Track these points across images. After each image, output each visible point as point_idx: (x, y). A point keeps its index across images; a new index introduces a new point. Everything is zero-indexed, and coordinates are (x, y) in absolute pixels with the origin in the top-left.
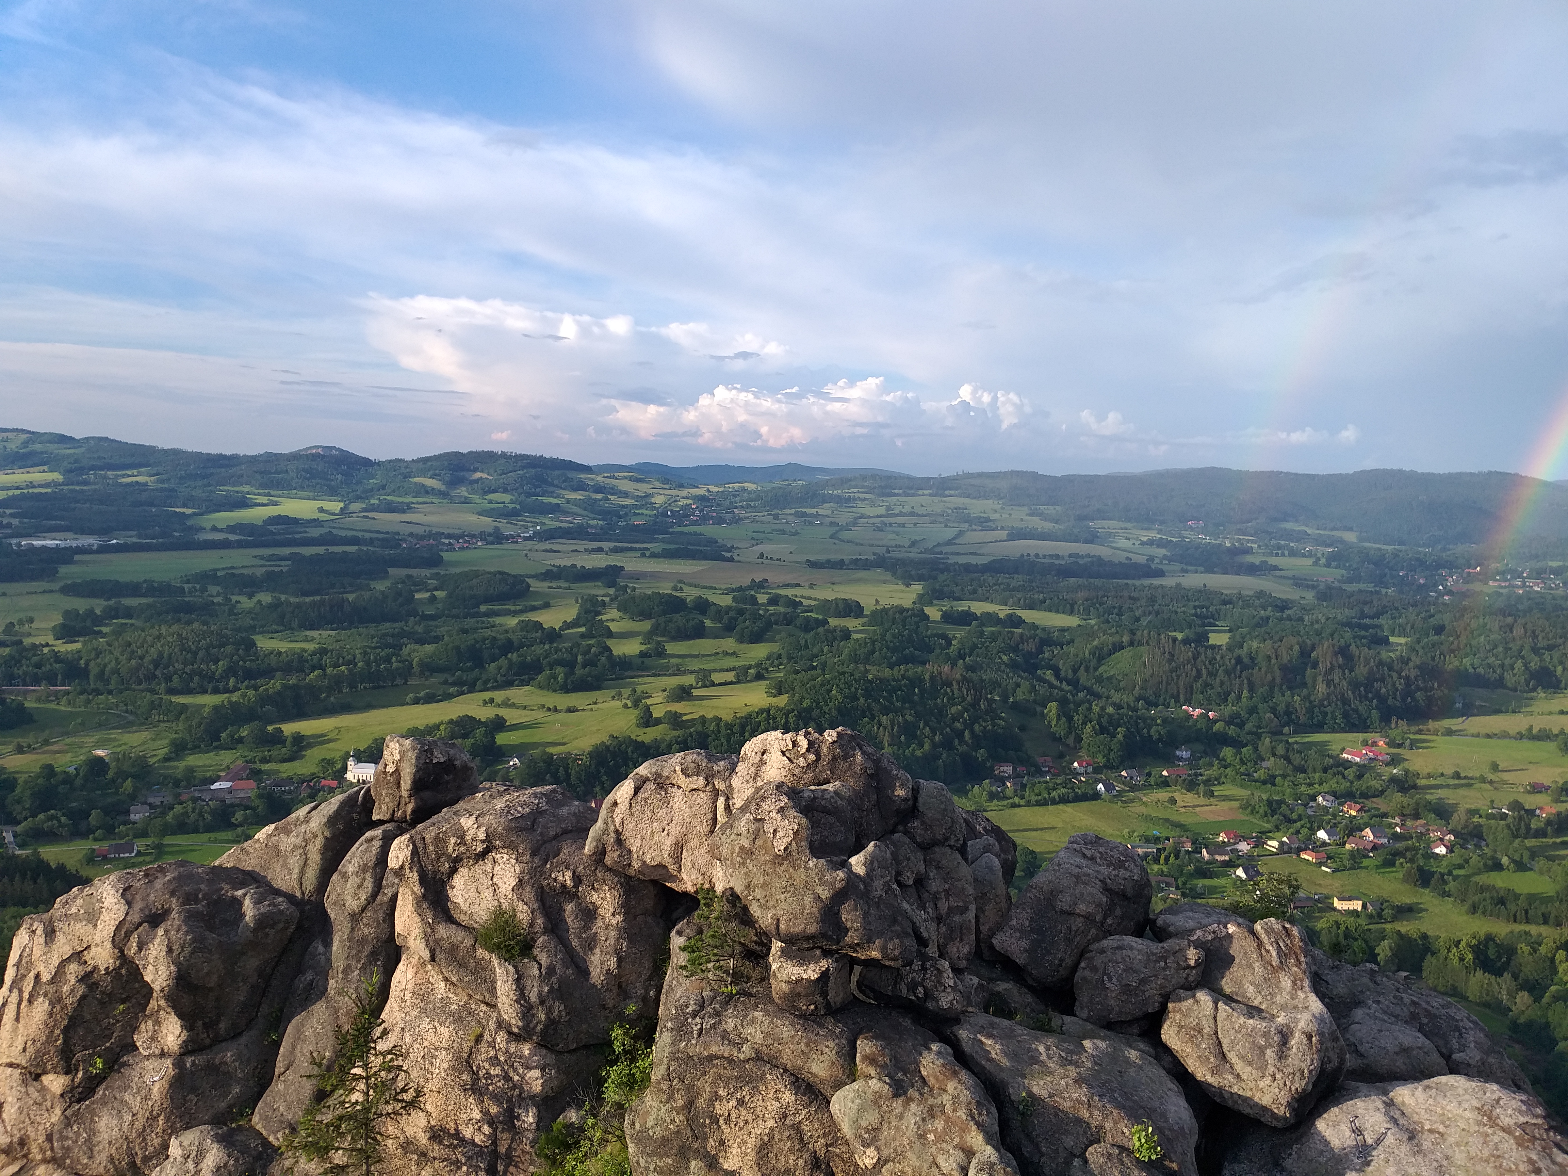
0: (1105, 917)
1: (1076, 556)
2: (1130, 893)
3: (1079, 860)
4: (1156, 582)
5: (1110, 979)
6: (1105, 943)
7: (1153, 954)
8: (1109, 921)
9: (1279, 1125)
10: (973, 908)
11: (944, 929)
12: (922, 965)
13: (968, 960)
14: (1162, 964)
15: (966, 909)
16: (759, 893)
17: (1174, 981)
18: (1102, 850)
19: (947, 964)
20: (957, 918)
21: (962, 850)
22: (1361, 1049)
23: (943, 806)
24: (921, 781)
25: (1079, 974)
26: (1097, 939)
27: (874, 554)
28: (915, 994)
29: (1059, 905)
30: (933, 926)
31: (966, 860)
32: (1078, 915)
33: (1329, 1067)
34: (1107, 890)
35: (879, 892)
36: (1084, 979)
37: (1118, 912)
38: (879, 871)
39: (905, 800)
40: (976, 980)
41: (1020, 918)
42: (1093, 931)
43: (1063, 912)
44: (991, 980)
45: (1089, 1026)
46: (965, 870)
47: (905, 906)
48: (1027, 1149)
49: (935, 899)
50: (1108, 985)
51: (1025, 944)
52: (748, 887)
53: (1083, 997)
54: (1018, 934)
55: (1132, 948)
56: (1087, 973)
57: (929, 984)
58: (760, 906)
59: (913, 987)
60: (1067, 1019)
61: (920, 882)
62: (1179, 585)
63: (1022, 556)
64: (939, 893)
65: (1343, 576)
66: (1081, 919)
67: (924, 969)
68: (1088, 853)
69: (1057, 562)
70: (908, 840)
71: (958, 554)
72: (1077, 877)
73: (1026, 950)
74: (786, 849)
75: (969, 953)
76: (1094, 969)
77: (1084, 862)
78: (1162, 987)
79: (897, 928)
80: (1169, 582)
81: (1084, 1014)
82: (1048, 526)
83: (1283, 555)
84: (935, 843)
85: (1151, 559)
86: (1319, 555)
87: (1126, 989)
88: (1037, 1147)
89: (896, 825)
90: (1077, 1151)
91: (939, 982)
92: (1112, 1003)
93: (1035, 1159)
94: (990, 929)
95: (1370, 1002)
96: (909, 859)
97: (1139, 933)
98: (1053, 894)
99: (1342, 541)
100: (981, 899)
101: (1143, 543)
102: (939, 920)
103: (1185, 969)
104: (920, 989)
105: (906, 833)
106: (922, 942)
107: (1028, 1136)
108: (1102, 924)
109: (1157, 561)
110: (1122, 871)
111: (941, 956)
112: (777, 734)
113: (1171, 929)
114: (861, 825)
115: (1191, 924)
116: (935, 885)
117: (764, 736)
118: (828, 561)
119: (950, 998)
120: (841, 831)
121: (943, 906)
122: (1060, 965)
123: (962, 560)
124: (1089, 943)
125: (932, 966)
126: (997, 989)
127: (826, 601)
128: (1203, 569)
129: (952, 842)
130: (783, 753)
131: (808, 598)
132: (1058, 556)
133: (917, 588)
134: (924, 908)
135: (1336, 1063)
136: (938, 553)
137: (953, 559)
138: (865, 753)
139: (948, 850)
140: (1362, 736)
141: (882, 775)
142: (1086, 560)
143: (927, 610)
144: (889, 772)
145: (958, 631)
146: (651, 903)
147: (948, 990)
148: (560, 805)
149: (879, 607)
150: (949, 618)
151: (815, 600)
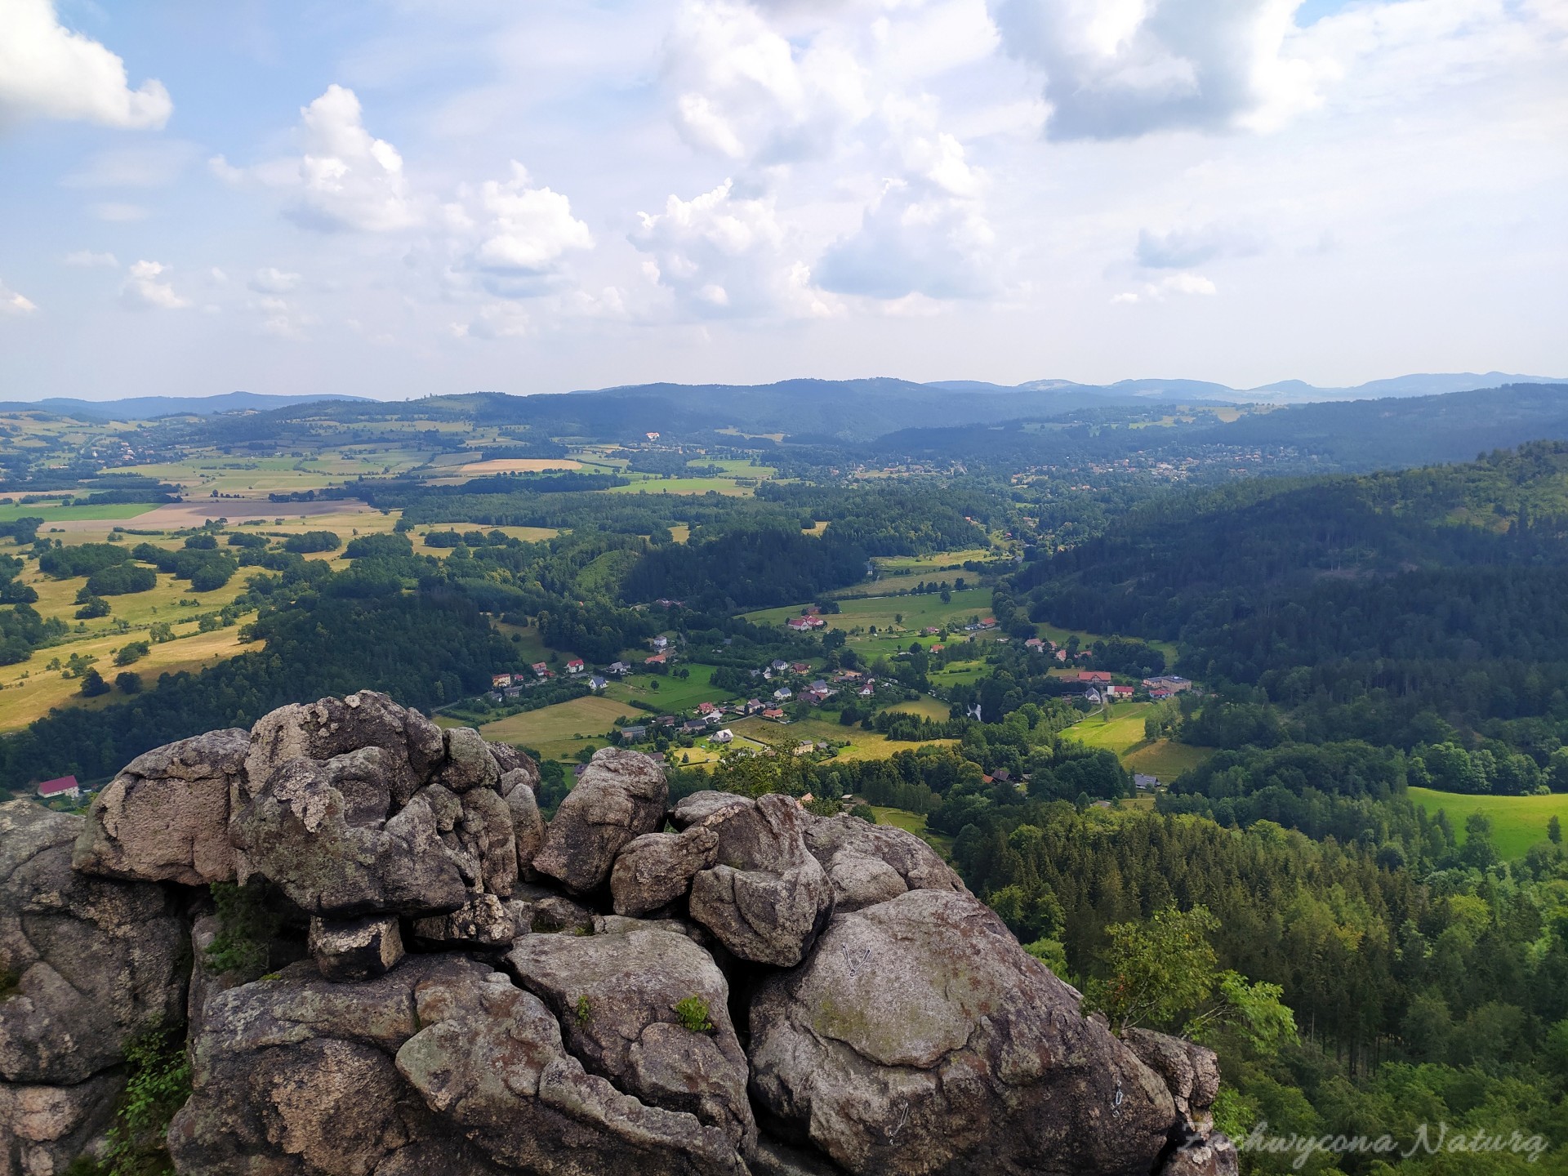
0: (632, 821)
2: (650, 794)
3: (606, 774)
5: (642, 874)
6: (634, 843)
7: (677, 844)
8: (635, 823)
9: (790, 965)
10: (512, 838)
11: (487, 863)
12: (472, 904)
13: (512, 887)
14: (685, 851)
15: (505, 842)
16: (292, 875)
18: (623, 761)
19: (495, 898)
20: (499, 851)
21: (497, 787)
24: (452, 730)
25: (614, 876)
26: (626, 841)
28: (467, 933)
29: (591, 819)
30: (476, 864)
31: (501, 795)
32: (609, 824)
33: (823, 907)
34: (631, 796)
35: (423, 847)
36: (619, 879)
37: (642, 813)
38: (420, 827)
39: (438, 751)
40: (522, 904)
41: (556, 837)
42: (622, 835)
43: (595, 824)
44: (537, 899)
45: (628, 920)
46: (502, 805)
47: (449, 852)
48: (588, 1049)
49: (476, 837)
50: (641, 880)
51: (563, 860)
52: (280, 871)
53: (621, 896)
54: (556, 853)
55: (657, 843)
56: (621, 874)
57: (480, 921)
58: (298, 887)
59: (464, 927)
60: (608, 918)
61: (460, 825)
62: (642, 492)
64: (479, 832)
65: (775, 473)
66: (612, 827)
67: (473, 907)
68: (612, 766)
70: (443, 789)
71: (435, 477)
72: (604, 790)
73: (565, 865)
74: (319, 825)
75: (513, 880)
76: (628, 868)
77: (610, 775)
79: (445, 877)
81: (623, 910)
84: (472, 786)
85: (616, 469)
86: (755, 457)
87: (657, 880)
88: (597, 1043)
89: (430, 776)
90: (633, 1036)
91: (489, 916)
92: (646, 895)
93: (597, 1055)
94: (530, 853)
96: (446, 807)
97: (660, 828)
98: (584, 809)
99: (772, 442)
100: (519, 826)
102: (482, 856)
103: (703, 851)
104: (472, 927)
105: (441, 782)
106: (469, 882)
107: (589, 1036)
108: (630, 826)
110: (642, 777)
111: (487, 890)
112: (294, 707)
113: (688, 818)
114: (395, 783)
115: (703, 812)
116: (475, 824)
117: (278, 711)
119: (501, 928)
120: (375, 795)
121: (484, 842)
122: (597, 872)
124: (620, 846)
125: (481, 902)
126: (542, 906)
127: (297, 536)
128: (661, 476)
129: (487, 782)
130: (301, 726)
131: (276, 535)
132: (532, 473)
133: (396, 515)
134: (466, 850)
135: (827, 903)
136: (414, 478)
137: (430, 483)
138: (390, 712)
139: (484, 790)
140: (801, 607)
141: (411, 731)
142: (559, 475)
143: (410, 535)
144: (417, 727)
145: (444, 553)
146: (162, 904)
147: (500, 921)
148: (31, 820)
149: (357, 537)
150: (433, 540)
151: (284, 535)
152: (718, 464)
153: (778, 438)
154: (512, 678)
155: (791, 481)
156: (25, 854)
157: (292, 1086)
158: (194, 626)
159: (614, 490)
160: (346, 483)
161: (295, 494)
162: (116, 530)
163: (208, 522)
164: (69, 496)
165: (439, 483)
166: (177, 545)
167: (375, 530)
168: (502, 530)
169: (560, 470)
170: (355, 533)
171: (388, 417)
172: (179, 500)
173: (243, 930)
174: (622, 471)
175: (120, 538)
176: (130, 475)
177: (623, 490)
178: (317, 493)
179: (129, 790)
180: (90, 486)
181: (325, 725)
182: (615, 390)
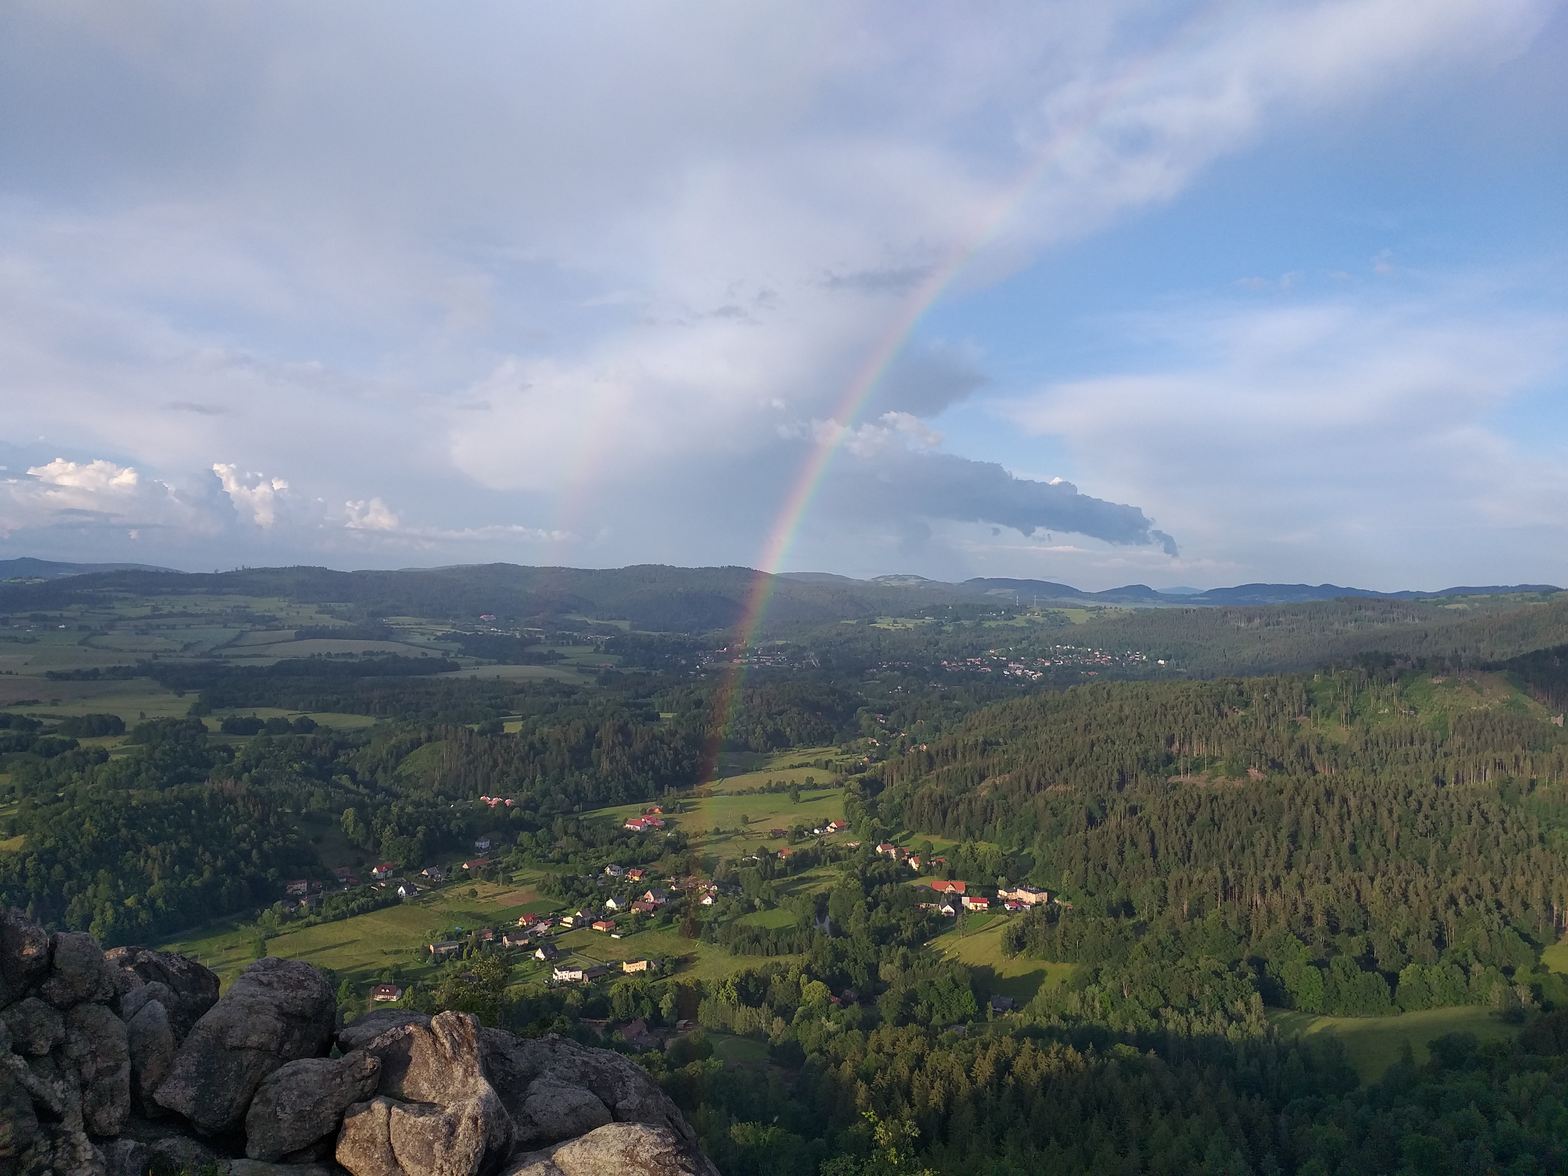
0: (281, 1045)
1: (371, 653)
2: (309, 1012)
3: (254, 989)
4: (452, 675)
5: (283, 1109)
6: (280, 1071)
7: (329, 1072)
8: (287, 1047)
10: (127, 1066)
11: (91, 1095)
13: (122, 1124)
14: (338, 1080)
15: (118, 1067)
17: (349, 1096)
18: (280, 973)
20: (107, 1081)
22: (536, 1118)
23: (87, 959)
25: (251, 1111)
26: (273, 1069)
27: (138, 661)
29: (230, 1042)
30: (75, 1095)
31: (117, 1013)
32: (251, 1048)
34: (284, 1014)
36: (256, 1116)
37: (297, 1035)
39: (38, 958)
40: (131, 1144)
41: (185, 1064)
42: (268, 1062)
43: (233, 1048)
44: (154, 1139)
45: (263, 1165)
46: (116, 1025)
49: (78, 1064)
50: (281, 1115)
51: (191, 1092)
53: (255, 1135)
54: (183, 1083)
55: (307, 1070)
56: (260, 1108)
57: (59, 1164)
60: (236, 1163)
61: (58, 1049)
62: (474, 679)
63: (313, 655)
64: (81, 1057)
66: (254, 1052)
68: (265, 979)
69: (350, 661)
70: (42, 1004)
71: (240, 656)
72: (250, 1007)
73: (193, 1099)
75: (123, 1115)
76: (267, 1102)
77: (262, 990)
78: (338, 1104)
80: (464, 674)
81: (257, 1153)
82: (340, 623)
83: (568, 644)
84: (77, 1001)
85: (447, 653)
87: (301, 1115)
89: (25, 988)
92: (285, 1134)
94: (150, 1084)
95: (546, 1071)
96: (42, 1025)
97: (323, 1053)
98: (223, 1031)
100: (144, 1050)
101: (438, 638)
102: (84, 1086)
103: (360, 1080)
105: (39, 996)
108: (279, 1051)
109: (452, 655)
110: (301, 992)
113: (353, 1041)
115: (371, 1033)
116: (78, 1048)
118: (78, 672)
121: (89, 1070)
122: (231, 1106)
123: (244, 663)
124: (263, 1075)
125: (65, 1142)
126: (159, 1148)
129: (101, 996)
134: (63, 1077)
135: (502, 1139)
139: (93, 1007)
144: (15, 929)
147: (86, 1164)
168: (311, 716)
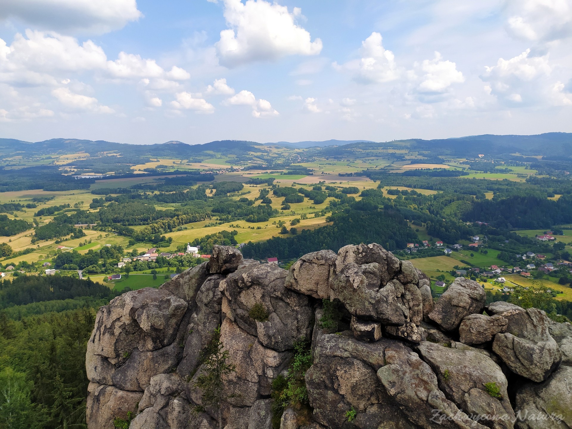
0: (470, 308)
2: (478, 298)
3: (460, 287)
5: (473, 329)
6: (470, 316)
8: (471, 308)
9: (538, 381)
10: (421, 304)
11: (412, 312)
12: (406, 325)
13: (420, 322)
14: (492, 324)
15: (419, 305)
16: (348, 301)
18: (468, 283)
19: (415, 325)
20: (416, 308)
21: (417, 285)
23: (410, 270)
24: (403, 261)
25: (461, 327)
26: (467, 315)
28: (404, 335)
29: (453, 303)
30: (408, 311)
31: (418, 288)
32: (460, 307)
33: (556, 361)
34: (470, 298)
35: (391, 301)
36: (463, 329)
37: (474, 305)
38: (390, 294)
39: (397, 268)
40: (423, 329)
41: (438, 308)
42: (466, 312)
43: (454, 306)
44: (429, 329)
45: (466, 346)
46: (418, 291)
47: (399, 305)
48: (448, 390)
50: (472, 331)
51: (440, 316)
52: (344, 299)
53: (463, 335)
55: (480, 318)
56: (464, 327)
57: (408, 332)
58: (350, 306)
59: (403, 333)
60: (457, 343)
61: (403, 296)
64: (409, 300)
65: (536, 173)
66: (461, 308)
67: (406, 326)
68: (463, 284)
70: (398, 282)
71: (393, 170)
72: (459, 293)
73: (441, 319)
74: (358, 286)
75: (421, 320)
76: (467, 326)
77: (462, 288)
79: (398, 313)
81: (464, 341)
83: (514, 166)
84: (408, 282)
86: (528, 165)
87: (479, 333)
88: (451, 389)
89: (394, 276)
90: (466, 391)
91: (412, 331)
92: (474, 337)
93: (451, 393)
94: (427, 311)
95: (569, 337)
96: (399, 288)
97: (481, 313)
98: (450, 299)
99: (536, 159)
100: (424, 300)
102: (410, 308)
103: (501, 326)
104: (406, 333)
105: (397, 279)
106: (406, 317)
107: (448, 385)
108: (469, 309)
110: (476, 291)
111: (411, 321)
112: (352, 245)
113: (494, 311)
114: (382, 277)
115: (501, 310)
116: (408, 297)
117: (347, 246)
119: (416, 336)
120: (375, 280)
121: (411, 304)
122: (454, 324)
124: (464, 316)
125: (409, 325)
126: (431, 332)
127: (346, 188)
128: (483, 172)
129: (414, 282)
130: (353, 252)
131: (340, 187)
132: (429, 169)
133: (378, 182)
134: (405, 305)
135: (558, 359)
136: (386, 170)
137: (391, 172)
138: (382, 252)
139: (412, 285)
140: (544, 231)
141: (389, 259)
142: (440, 170)
143: (382, 190)
144: (391, 258)
145: (394, 197)
146: (307, 302)
147: (416, 334)
148: (274, 269)
149: (365, 190)
150: (390, 192)
151: (342, 188)
152: (510, 168)
153: (539, 157)
154: (414, 245)
155: (544, 176)
156: (273, 279)
157: (343, 372)
158: (313, 215)
159: (462, 177)
160: (363, 171)
161: (346, 174)
162: (294, 183)
163: (320, 182)
164: (282, 172)
165: (394, 172)
166: (310, 189)
167: (371, 188)
168: (415, 190)
169: (440, 168)
170: (364, 188)
171: (379, 148)
172: (312, 174)
173: (331, 316)
174: (466, 169)
175: (295, 186)
176: (299, 166)
177: (466, 177)
178: (353, 174)
179: (301, 265)
180: (288, 169)
181: (361, 253)
182: (466, 138)
